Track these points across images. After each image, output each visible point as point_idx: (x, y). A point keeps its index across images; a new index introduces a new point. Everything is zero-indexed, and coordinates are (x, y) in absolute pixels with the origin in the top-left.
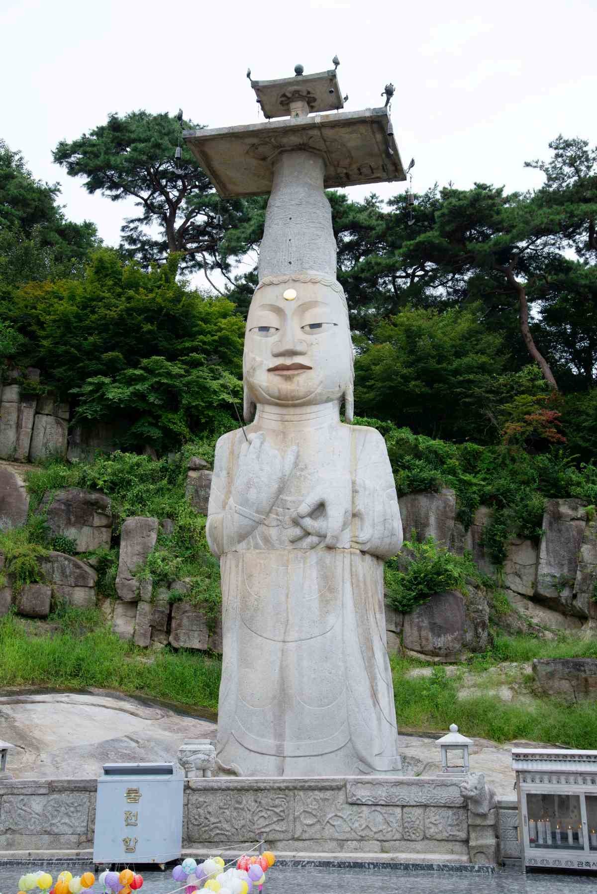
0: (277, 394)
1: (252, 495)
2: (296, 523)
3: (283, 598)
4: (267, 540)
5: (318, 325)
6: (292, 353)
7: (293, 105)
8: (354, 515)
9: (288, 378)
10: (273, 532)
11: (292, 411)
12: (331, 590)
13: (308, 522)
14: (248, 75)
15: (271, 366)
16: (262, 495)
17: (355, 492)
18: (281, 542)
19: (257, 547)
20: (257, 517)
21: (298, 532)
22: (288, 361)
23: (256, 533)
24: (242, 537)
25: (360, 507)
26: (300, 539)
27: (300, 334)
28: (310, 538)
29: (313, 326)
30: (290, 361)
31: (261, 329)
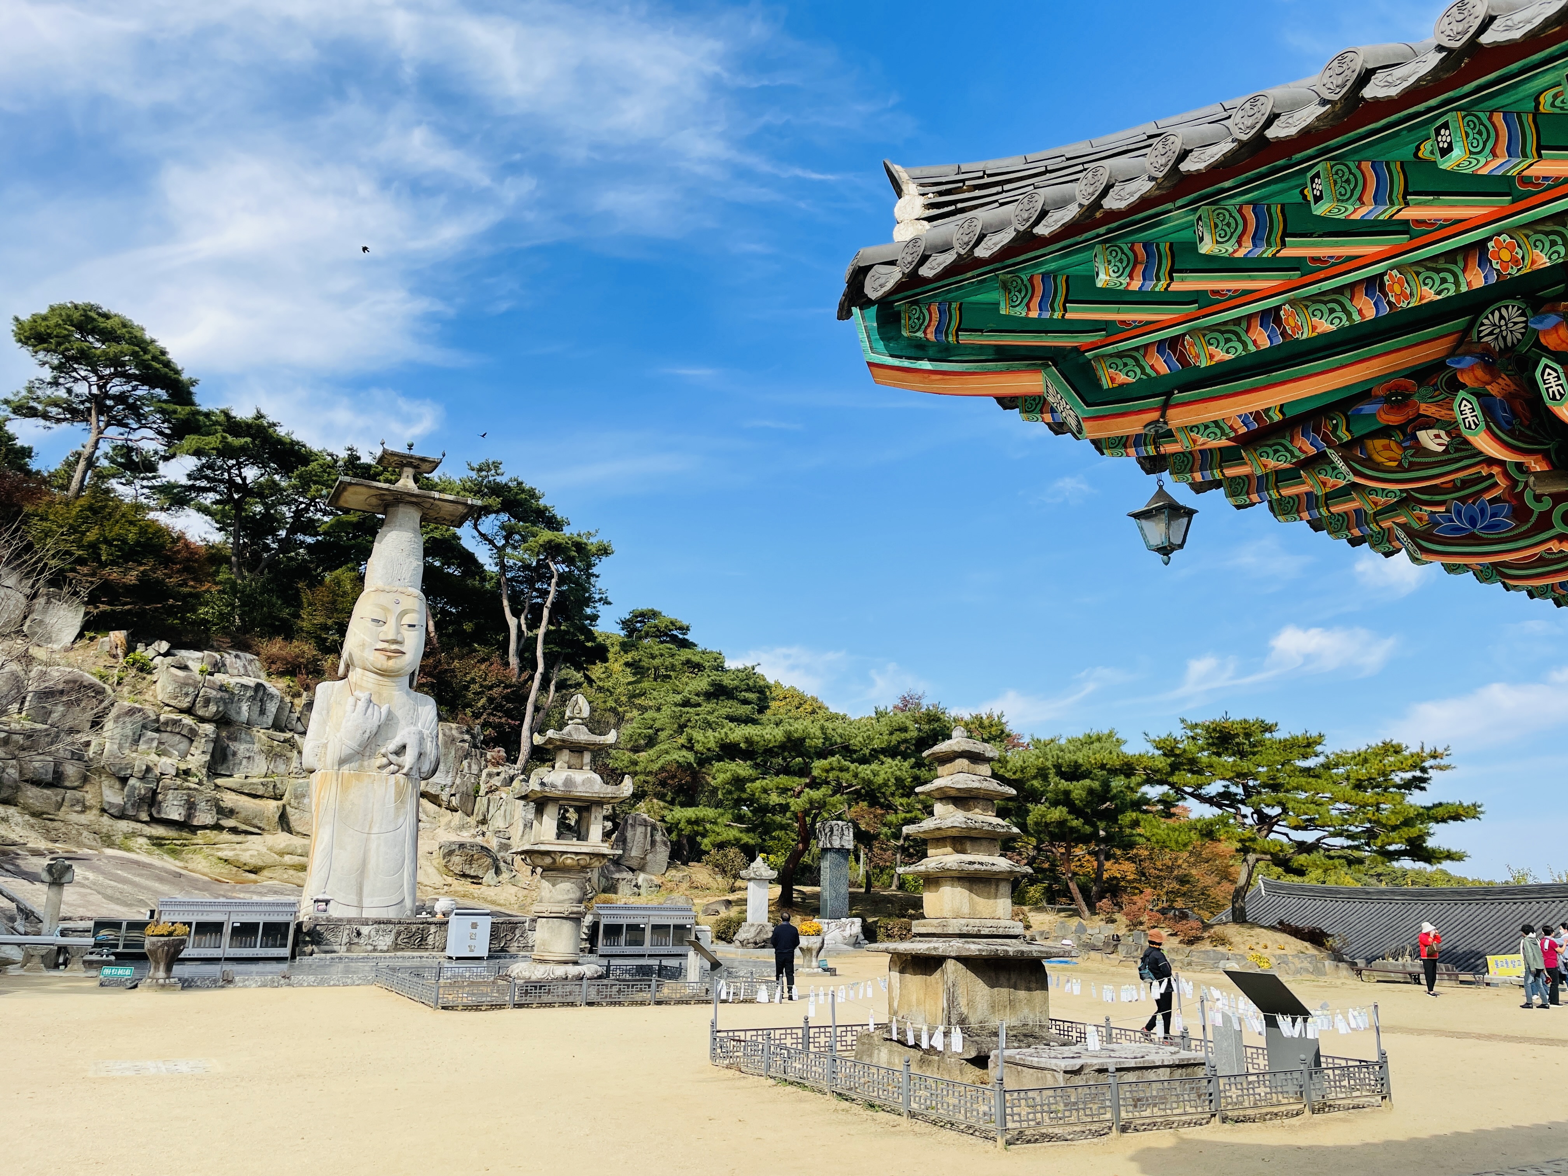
0: (379, 667)
1: (358, 734)
2: (384, 756)
3: (371, 805)
5: (414, 626)
6: (396, 642)
7: (405, 469)
8: (421, 755)
9: (390, 658)
10: (366, 760)
11: (386, 679)
14: (383, 444)
15: (378, 647)
16: (363, 735)
18: (371, 767)
20: (359, 749)
22: (392, 647)
26: (385, 766)
27: (401, 630)
28: (392, 768)
29: (410, 626)
30: (394, 647)
31: (373, 620)
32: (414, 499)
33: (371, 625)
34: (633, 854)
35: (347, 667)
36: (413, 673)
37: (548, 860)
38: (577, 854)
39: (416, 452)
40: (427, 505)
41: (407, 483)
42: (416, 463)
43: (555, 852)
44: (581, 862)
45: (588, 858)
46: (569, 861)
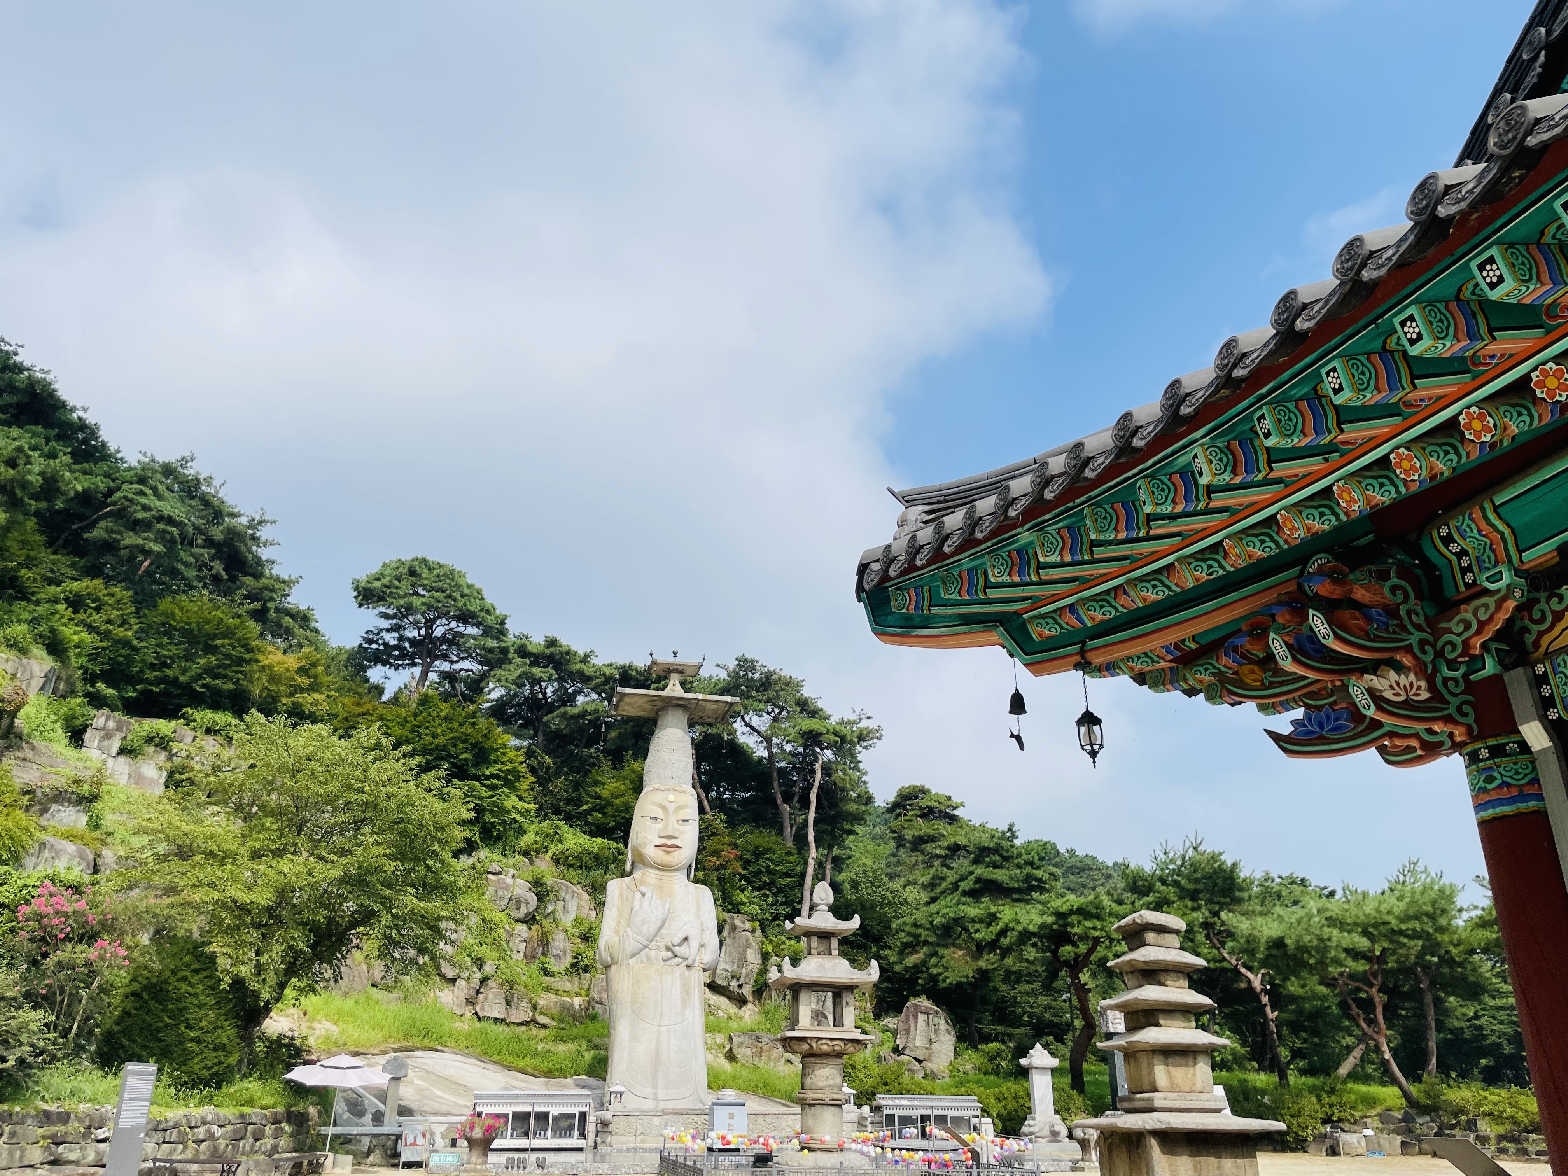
0: (660, 862)
1: (645, 929)
2: (668, 949)
3: (659, 998)
4: (648, 958)
5: (687, 821)
6: (672, 837)
7: (672, 676)
8: (702, 946)
9: (668, 852)
10: (653, 953)
11: (666, 874)
12: (688, 993)
13: (677, 950)
14: (651, 654)
15: (659, 843)
16: (649, 929)
17: (703, 930)
18: (657, 960)
19: (642, 962)
20: (646, 943)
21: (670, 954)
22: (669, 842)
23: (643, 953)
24: (633, 955)
25: (705, 941)
26: (670, 959)
27: (677, 826)
28: (677, 959)
29: (684, 821)
30: (670, 842)
31: (652, 818)
32: (681, 702)
33: (649, 823)
34: (918, 1043)
35: (633, 864)
36: (690, 866)
37: (805, 1047)
38: (831, 1039)
39: (679, 660)
40: (693, 706)
41: (674, 689)
42: (680, 668)
43: (811, 1038)
44: (837, 1048)
45: (842, 1044)
46: (825, 1047)
